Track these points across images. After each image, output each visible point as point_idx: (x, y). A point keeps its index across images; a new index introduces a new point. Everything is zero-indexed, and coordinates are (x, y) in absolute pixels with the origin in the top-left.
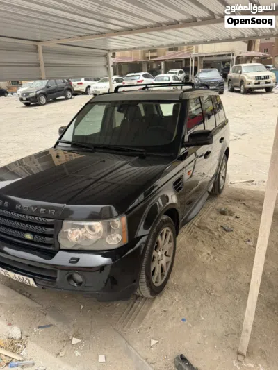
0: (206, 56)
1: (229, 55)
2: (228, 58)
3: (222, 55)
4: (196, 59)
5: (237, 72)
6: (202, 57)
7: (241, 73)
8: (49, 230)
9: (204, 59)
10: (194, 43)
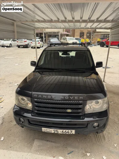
0: (49, 33)
1: (58, 33)
2: (58, 34)
3: (56, 33)
4: (45, 33)
5: (65, 40)
6: (47, 33)
7: (67, 40)
8: (80, 106)
9: (48, 34)
10: (44, 28)
